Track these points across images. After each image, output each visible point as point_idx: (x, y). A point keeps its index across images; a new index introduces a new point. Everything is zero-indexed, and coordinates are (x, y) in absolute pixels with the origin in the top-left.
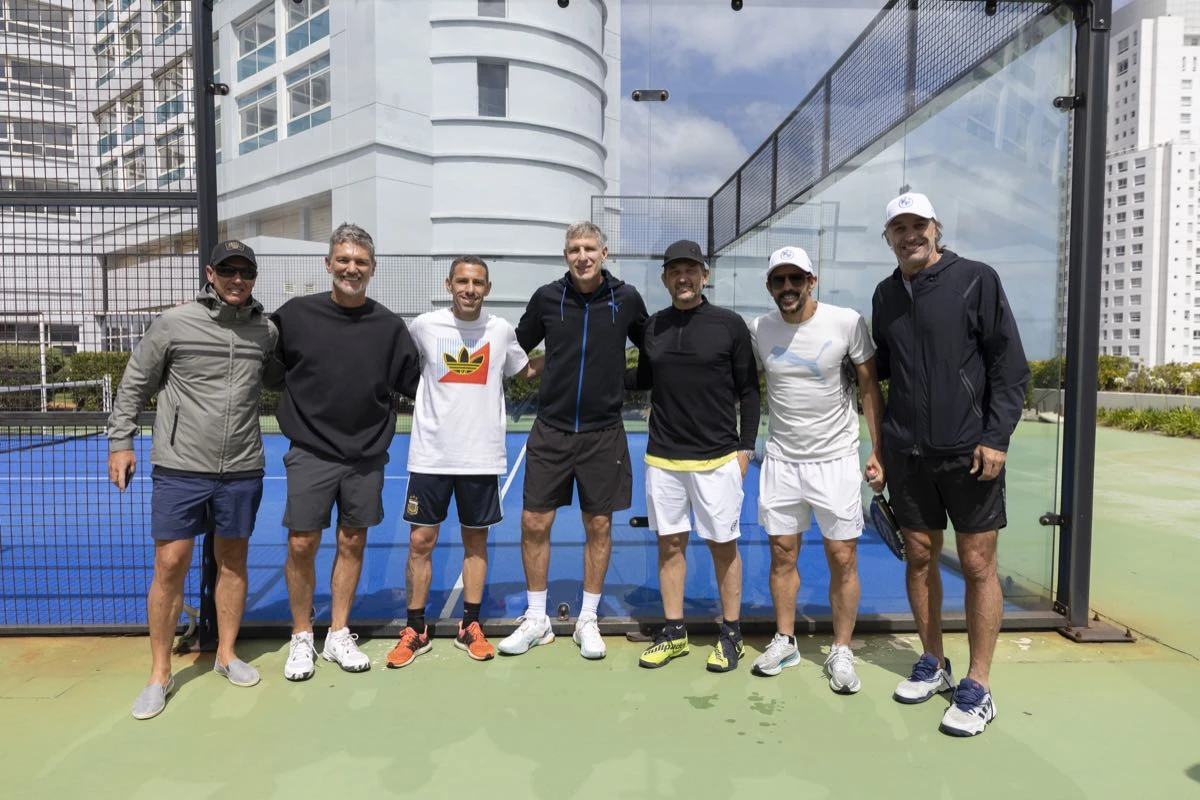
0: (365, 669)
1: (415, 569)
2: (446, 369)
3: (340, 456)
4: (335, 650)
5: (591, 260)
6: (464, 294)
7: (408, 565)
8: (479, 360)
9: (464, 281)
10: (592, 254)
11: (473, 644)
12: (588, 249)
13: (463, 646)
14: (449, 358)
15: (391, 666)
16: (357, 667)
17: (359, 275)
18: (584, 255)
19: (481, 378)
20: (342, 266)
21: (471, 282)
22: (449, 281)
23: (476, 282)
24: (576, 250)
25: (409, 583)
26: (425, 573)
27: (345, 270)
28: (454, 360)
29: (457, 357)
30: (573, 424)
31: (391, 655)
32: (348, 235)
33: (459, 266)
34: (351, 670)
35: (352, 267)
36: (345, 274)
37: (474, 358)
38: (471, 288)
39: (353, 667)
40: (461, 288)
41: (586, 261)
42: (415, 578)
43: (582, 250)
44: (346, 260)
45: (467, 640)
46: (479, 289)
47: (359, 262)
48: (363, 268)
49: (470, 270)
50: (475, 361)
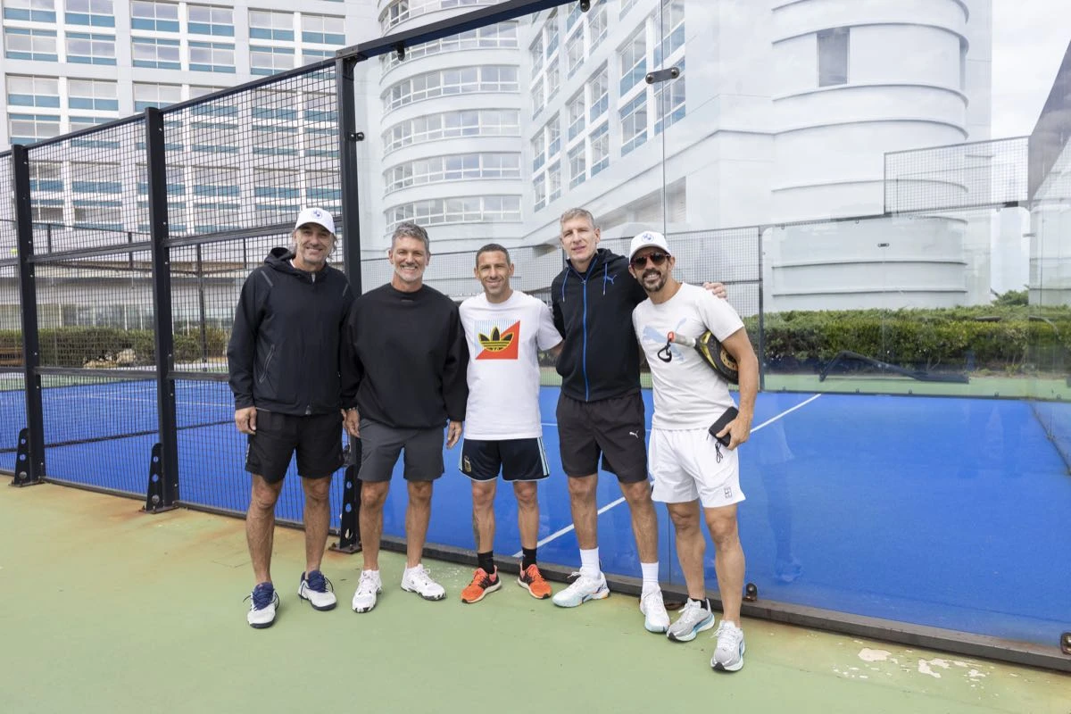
0: (441, 598)
1: (480, 519)
2: (482, 348)
3: (392, 424)
4: (413, 583)
5: (585, 240)
6: (488, 279)
7: (473, 515)
8: (508, 338)
9: (487, 267)
10: (585, 235)
11: (533, 584)
12: (581, 230)
13: (525, 585)
14: (483, 338)
15: (464, 601)
16: (436, 596)
17: (416, 265)
18: (576, 236)
19: (512, 354)
20: (400, 257)
21: (493, 268)
22: (477, 270)
23: (497, 266)
24: (570, 233)
25: (476, 531)
26: (488, 522)
27: (404, 260)
28: (487, 339)
29: (489, 336)
30: (584, 394)
31: (465, 592)
32: (406, 232)
33: (481, 255)
34: (431, 599)
35: (409, 258)
36: (404, 264)
37: (504, 337)
38: (493, 273)
39: (433, 597)
40: (485, 274)
41: (580, 241)
42: (480, 527)
43: (575, 232)
44: (404, 252)
45: (528, 580)
46: (502, 272)
47: (416, 253)
48: (419, 259)
49: (490, 258)
50: (505, 339)
